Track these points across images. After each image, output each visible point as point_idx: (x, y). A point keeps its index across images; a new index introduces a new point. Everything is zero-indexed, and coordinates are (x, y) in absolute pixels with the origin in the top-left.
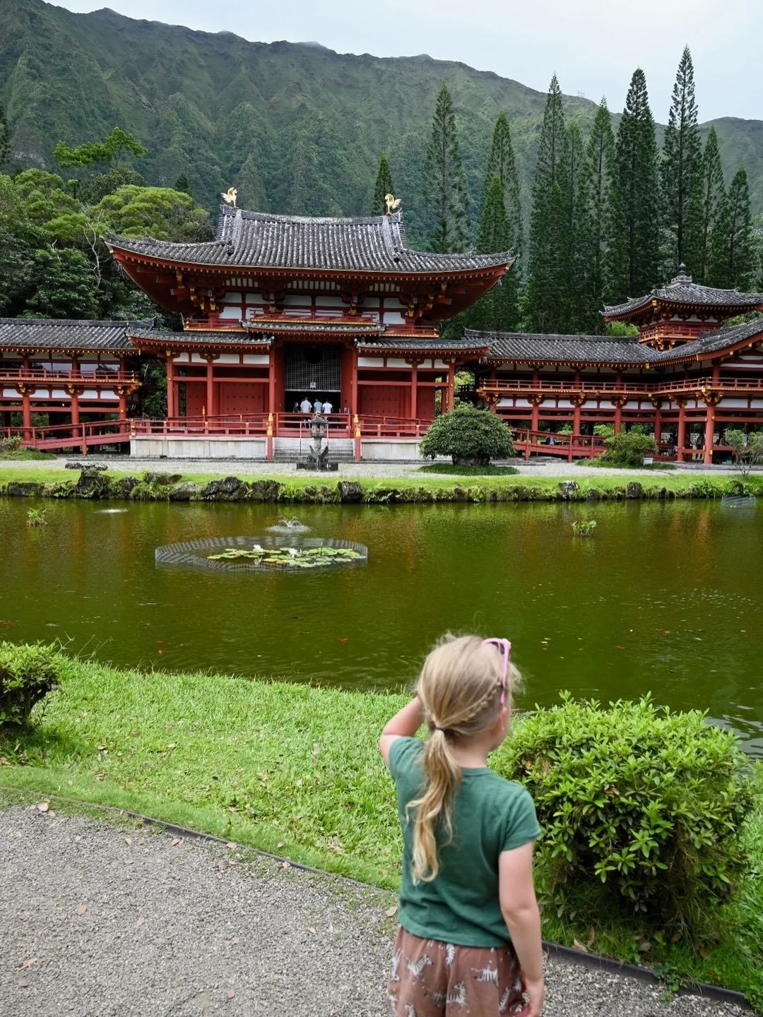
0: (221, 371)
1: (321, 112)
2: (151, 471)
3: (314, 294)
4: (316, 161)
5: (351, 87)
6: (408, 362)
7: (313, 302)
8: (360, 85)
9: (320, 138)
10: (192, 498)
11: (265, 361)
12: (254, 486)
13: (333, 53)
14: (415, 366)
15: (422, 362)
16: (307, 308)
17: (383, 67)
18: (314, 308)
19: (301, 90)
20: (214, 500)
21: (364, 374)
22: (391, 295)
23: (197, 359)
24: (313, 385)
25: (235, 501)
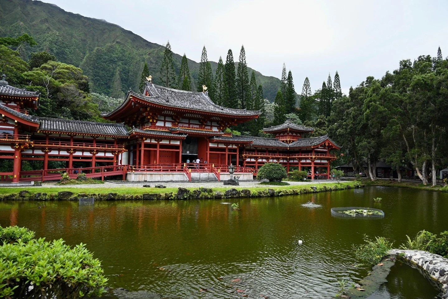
0: (162, 146)
1: (58, 32)
2: (181, 187)
3: (190, 119)
4: (55, 51)
5: (70, 25)
6: (225, 145)
7: (189, 122)
8: (75, 25)
9: (57, 42)
10: (222, 197)
11: (178, 143)
12: (242, 191)
13: (63, 11)
14: (227, 146)
15: (229, 146)
16: (187, 123)
17: (86, 21)
18: (189, 124)
19: (47, 22)
20: (230, 198)
21: (212, 149)
22: (214, 121)
23: (153, 141)
24: (188, 152)
25: (237, 197)
